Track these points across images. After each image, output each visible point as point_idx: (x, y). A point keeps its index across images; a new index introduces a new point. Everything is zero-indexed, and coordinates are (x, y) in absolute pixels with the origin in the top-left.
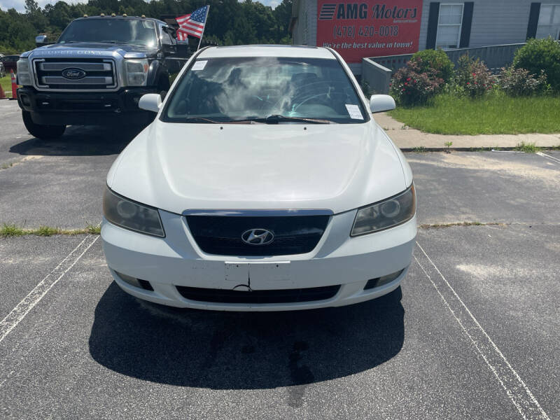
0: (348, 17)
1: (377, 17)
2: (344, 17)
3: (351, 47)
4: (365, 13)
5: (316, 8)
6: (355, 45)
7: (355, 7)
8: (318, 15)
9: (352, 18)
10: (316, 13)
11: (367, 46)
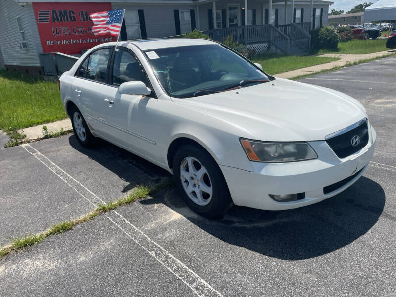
0: (62, 21)
1: (84, 20)
2: (58, 21)
3: (70, 42)
4: (74, 17)
5: (33, 14)
6: (72, 42)
7: (65, 12)
8: (36, 19)
9: (65, 21)
10: (34, 18)
11: (82, 41)
